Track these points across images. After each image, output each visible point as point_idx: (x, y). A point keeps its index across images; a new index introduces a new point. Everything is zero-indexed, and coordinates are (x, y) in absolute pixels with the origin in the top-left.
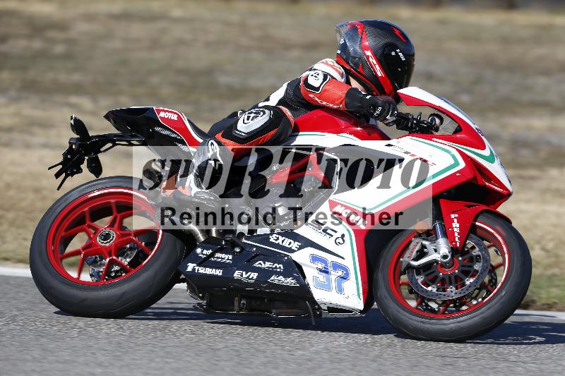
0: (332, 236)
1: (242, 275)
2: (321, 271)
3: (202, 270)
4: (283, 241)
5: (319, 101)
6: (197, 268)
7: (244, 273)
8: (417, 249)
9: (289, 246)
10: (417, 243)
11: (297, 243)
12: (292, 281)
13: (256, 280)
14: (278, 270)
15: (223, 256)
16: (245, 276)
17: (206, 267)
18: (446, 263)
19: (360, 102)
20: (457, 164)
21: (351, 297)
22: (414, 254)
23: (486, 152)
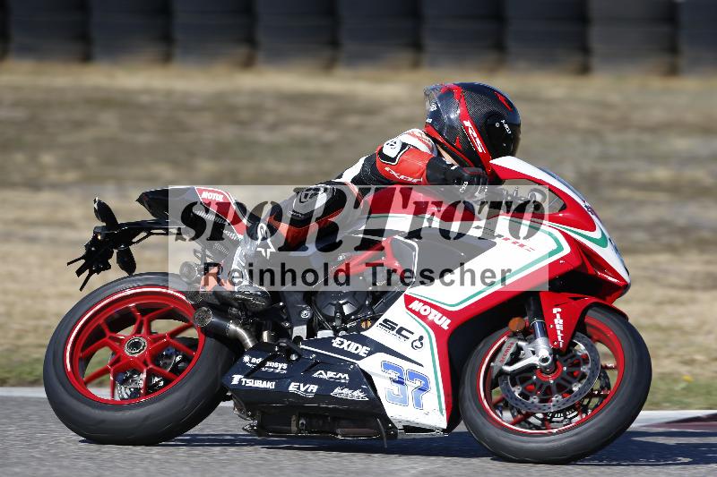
0: (408, 338)
1: (299, 388)
2: (394, 381)
3: (250, 383)
4: (349, 346)
5: (396, 175)
6: (244, 380)
7: (302, 385)
8: (511, 351)
9: (356, 352)
10: (512, 344)
11: (365, 347)
12: (360, 394)
13: (316, 394)
14: (343, 381)
15: (276, 365)
16: (302, 389)
17: (255, 378)
18: (546, 368)
19: (444, 174)
20: (560, 248)
21: (431, 413)
22: (508, 357)
23: (597, 235)
